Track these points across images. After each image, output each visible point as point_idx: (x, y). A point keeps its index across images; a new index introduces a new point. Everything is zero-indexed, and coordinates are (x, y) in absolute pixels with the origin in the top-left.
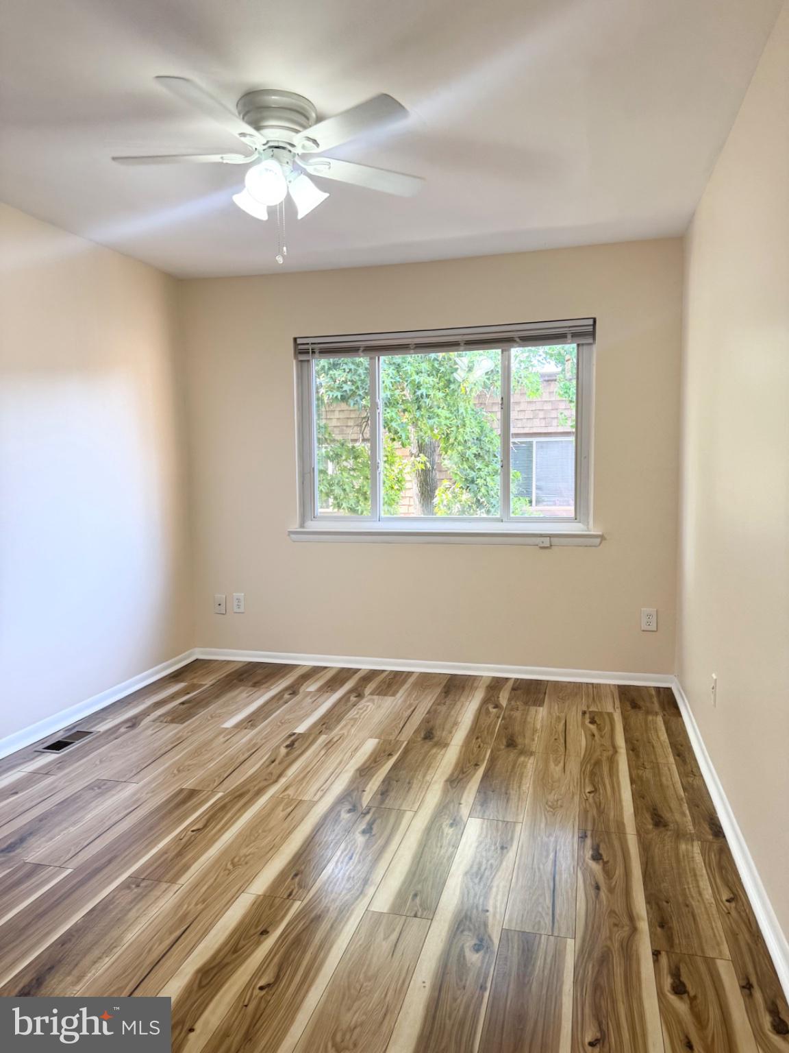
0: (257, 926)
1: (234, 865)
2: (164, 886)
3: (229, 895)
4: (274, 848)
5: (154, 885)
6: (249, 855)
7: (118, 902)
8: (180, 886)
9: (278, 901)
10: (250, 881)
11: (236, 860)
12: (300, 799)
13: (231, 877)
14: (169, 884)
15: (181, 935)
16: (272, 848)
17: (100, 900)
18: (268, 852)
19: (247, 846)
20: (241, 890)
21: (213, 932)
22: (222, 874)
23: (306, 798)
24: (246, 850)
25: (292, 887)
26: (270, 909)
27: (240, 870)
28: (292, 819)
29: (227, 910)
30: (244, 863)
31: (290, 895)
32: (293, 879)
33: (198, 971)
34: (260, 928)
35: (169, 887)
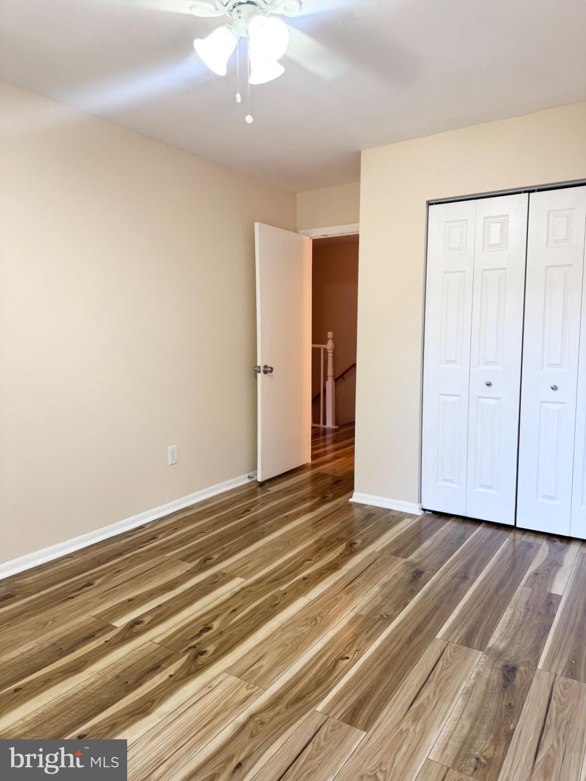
0: (308, 582)
1: (316, 619)
2: (363, 613)
3: (321, 600)
4: (283, 628)
5: (371, 614)
6: (303, 625)
7: (391, 608)
8: (353, 611)
9: (293, 592)
10: (307, 606)
11: (313, 623)
12: (239, 679)
13: (319, 610)
14: (360, 614)
15: (349, 584)
16: (286, 628)
17: (403, 611)
18: (289, 625)
19: (304, 633)
20: (314, 601)
21: (332, 583)
22: (325, 614)
23: (232, 679)
24: (305, 631)
25: (282, 598)
26: (299, 589)
27: (312, 615)
28: (258, 654)
29: (323, 592)
30: (309, 620)
31: (285, 594)
32: (279, 603)
33: (339, 569)
34: (307, 581)
35: (360, 612)
